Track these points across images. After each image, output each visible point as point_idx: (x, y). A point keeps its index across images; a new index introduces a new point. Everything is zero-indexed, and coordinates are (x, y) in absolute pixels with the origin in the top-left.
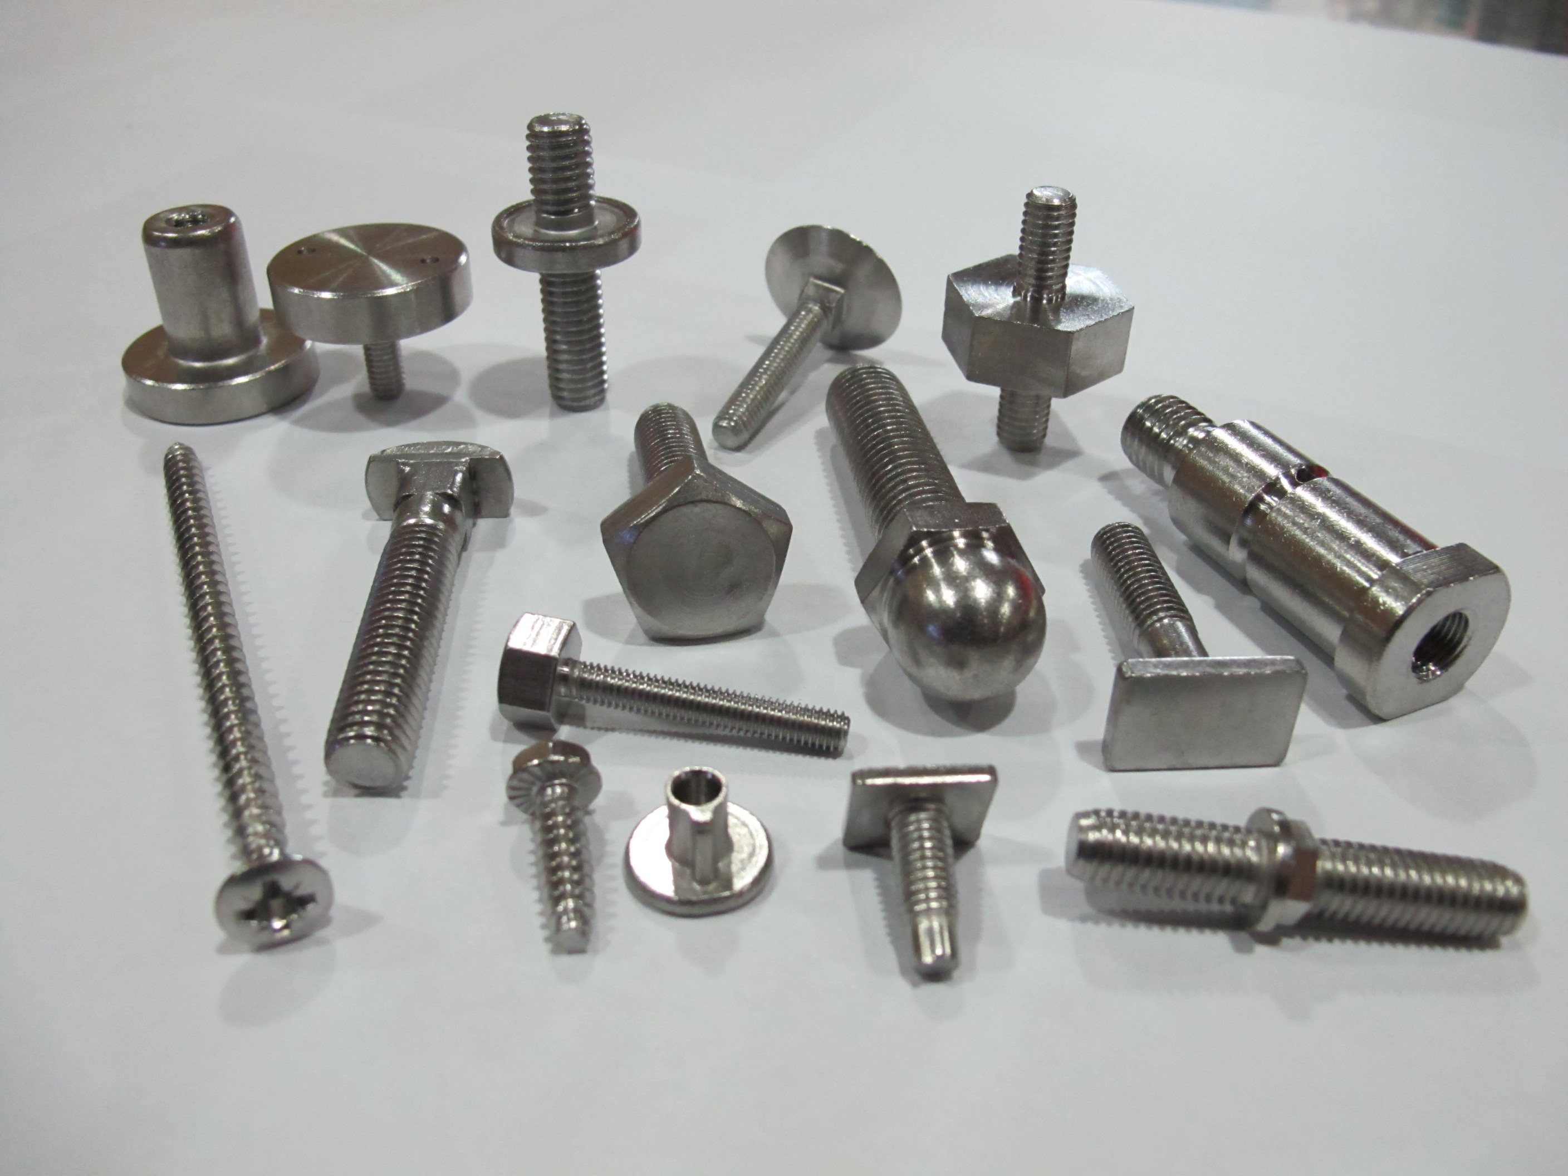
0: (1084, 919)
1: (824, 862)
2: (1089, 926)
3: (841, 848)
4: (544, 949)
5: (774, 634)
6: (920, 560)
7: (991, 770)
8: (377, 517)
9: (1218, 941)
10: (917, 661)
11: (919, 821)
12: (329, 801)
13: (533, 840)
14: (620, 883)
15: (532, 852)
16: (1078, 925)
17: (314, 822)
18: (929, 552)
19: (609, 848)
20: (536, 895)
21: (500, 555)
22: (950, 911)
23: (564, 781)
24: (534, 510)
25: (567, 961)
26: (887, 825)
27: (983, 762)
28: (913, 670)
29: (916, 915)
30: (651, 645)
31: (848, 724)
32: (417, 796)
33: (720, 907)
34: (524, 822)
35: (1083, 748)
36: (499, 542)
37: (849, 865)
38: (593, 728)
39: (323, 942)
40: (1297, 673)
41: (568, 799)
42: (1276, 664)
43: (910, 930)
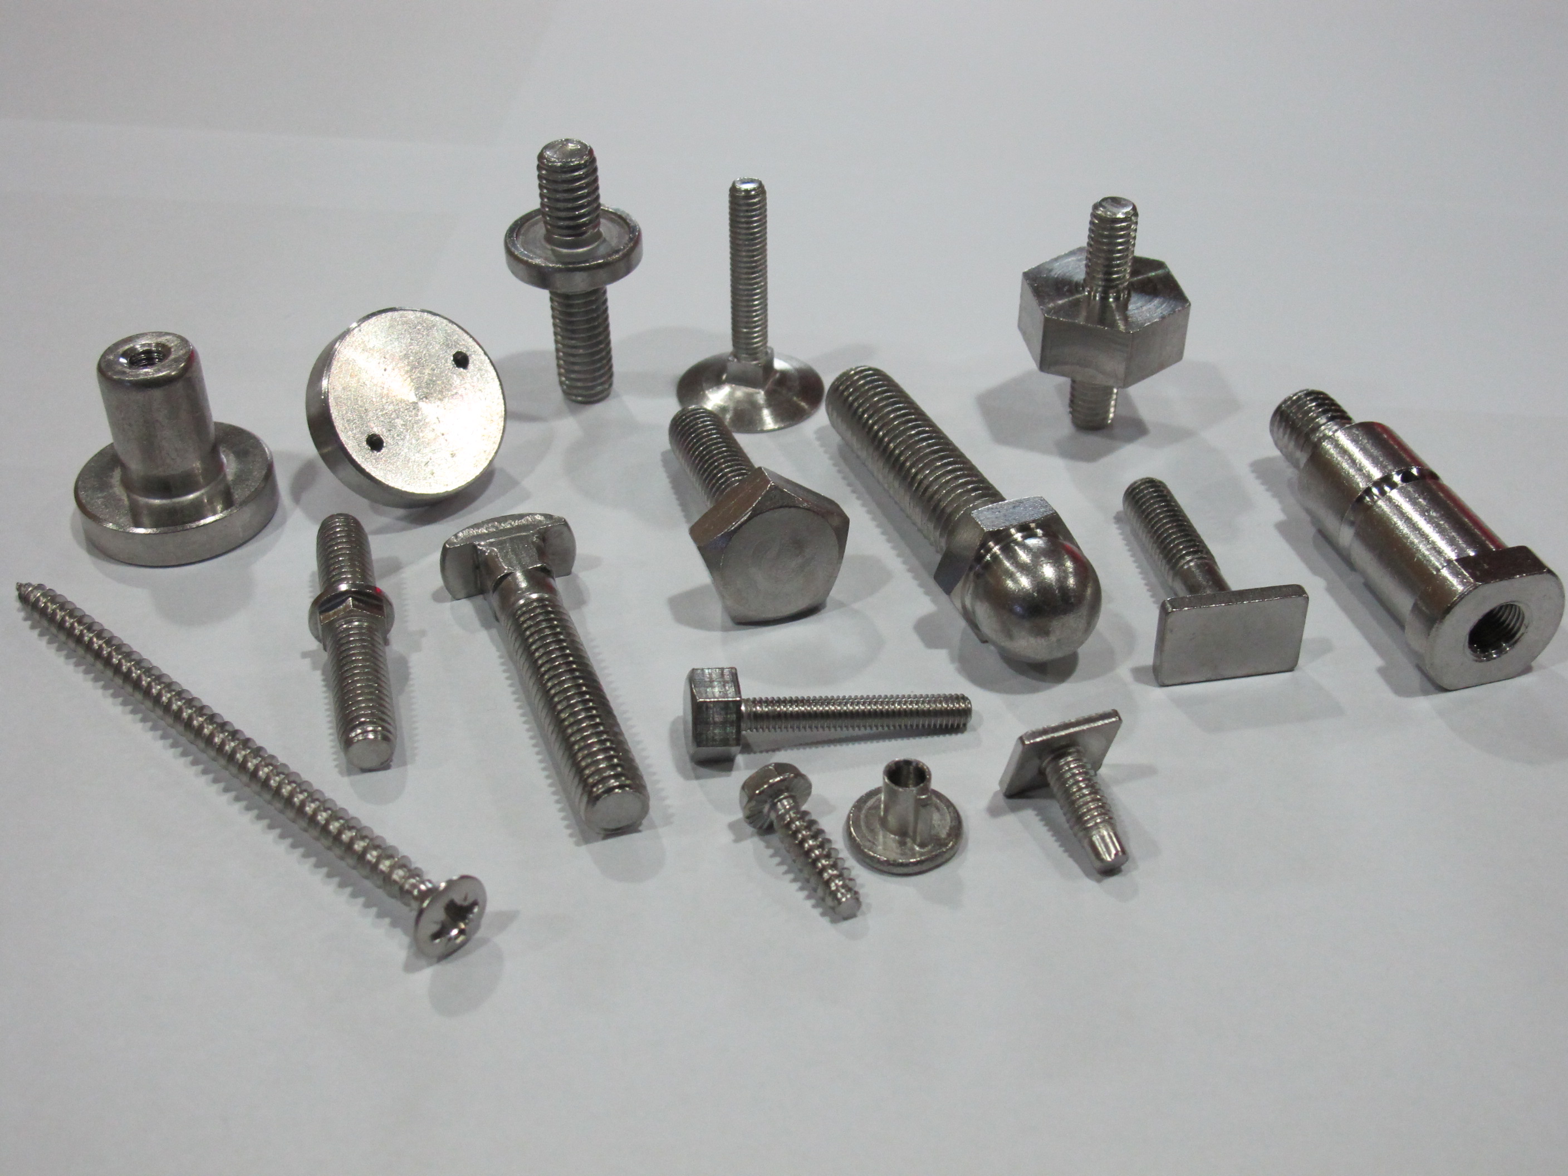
1: (994, 811)
3: (1002, 800)
6: (991, 557)
7: (1115, 713)
11: (1067, 764)
18: (996, 550)
22: (1110, 821)
23: (786, 794)
26: (1042, 773)
27: (1107, 709)
29: (1088, 830)
33: (939, 861)
34: (752, 835)
37: (1014, 810)
40: (1300, 595)
41: (796, 807)
42: (1284, 589)
43: (1086, 843)
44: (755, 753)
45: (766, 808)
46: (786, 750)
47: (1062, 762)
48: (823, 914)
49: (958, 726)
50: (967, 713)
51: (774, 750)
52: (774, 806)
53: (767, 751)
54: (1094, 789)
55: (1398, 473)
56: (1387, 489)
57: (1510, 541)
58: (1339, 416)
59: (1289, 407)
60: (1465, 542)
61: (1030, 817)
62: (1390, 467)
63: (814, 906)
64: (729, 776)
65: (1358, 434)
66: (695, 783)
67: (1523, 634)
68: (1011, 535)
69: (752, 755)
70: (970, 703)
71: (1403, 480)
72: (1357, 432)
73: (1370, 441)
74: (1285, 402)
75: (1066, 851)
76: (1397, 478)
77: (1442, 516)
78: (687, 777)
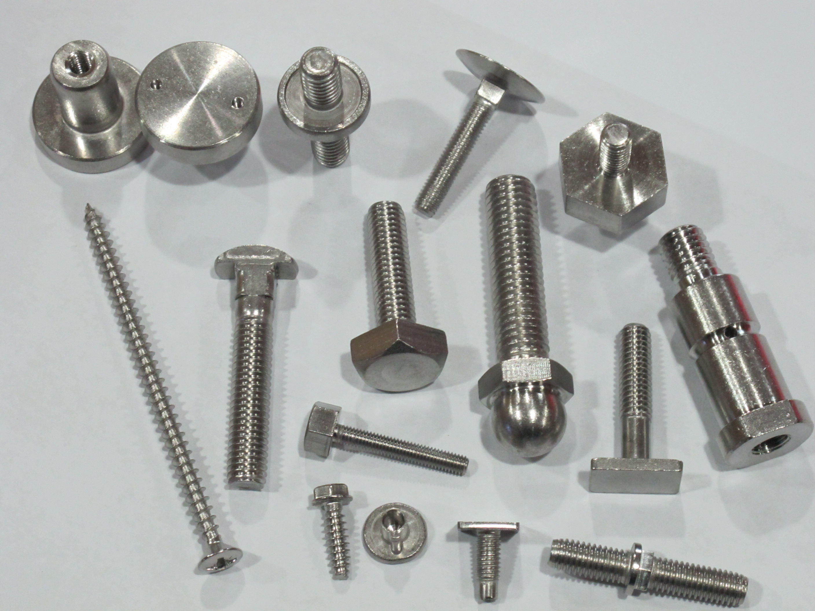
1: (449, 538)
2: (559, 579)
4: (330, 576)
7: (517, 525)
8: (220, 278)
9: (612, 591)
11: (487, 539)
13: (322, 518)
14: (361, 544)
15: (322, 525)
16: (554, 578)
19: (356, 525)
21: (294, 313)
22: (495, 578)
24: (311, 273)
25: (339, 583)
29: (482, 578)
31: (468, 464)
32: (268, 491)
36: (292, 304)
38: (347, 450)
39: (238, 570)
40: (679, 471)
41: (338, 510)
43: (479, 583)
44: (344, 450)
47: (485, 536)
48: (330, 572)
50: (465, 468)
64: (323, 461)
66: (303, 460)
78: (301, 455)
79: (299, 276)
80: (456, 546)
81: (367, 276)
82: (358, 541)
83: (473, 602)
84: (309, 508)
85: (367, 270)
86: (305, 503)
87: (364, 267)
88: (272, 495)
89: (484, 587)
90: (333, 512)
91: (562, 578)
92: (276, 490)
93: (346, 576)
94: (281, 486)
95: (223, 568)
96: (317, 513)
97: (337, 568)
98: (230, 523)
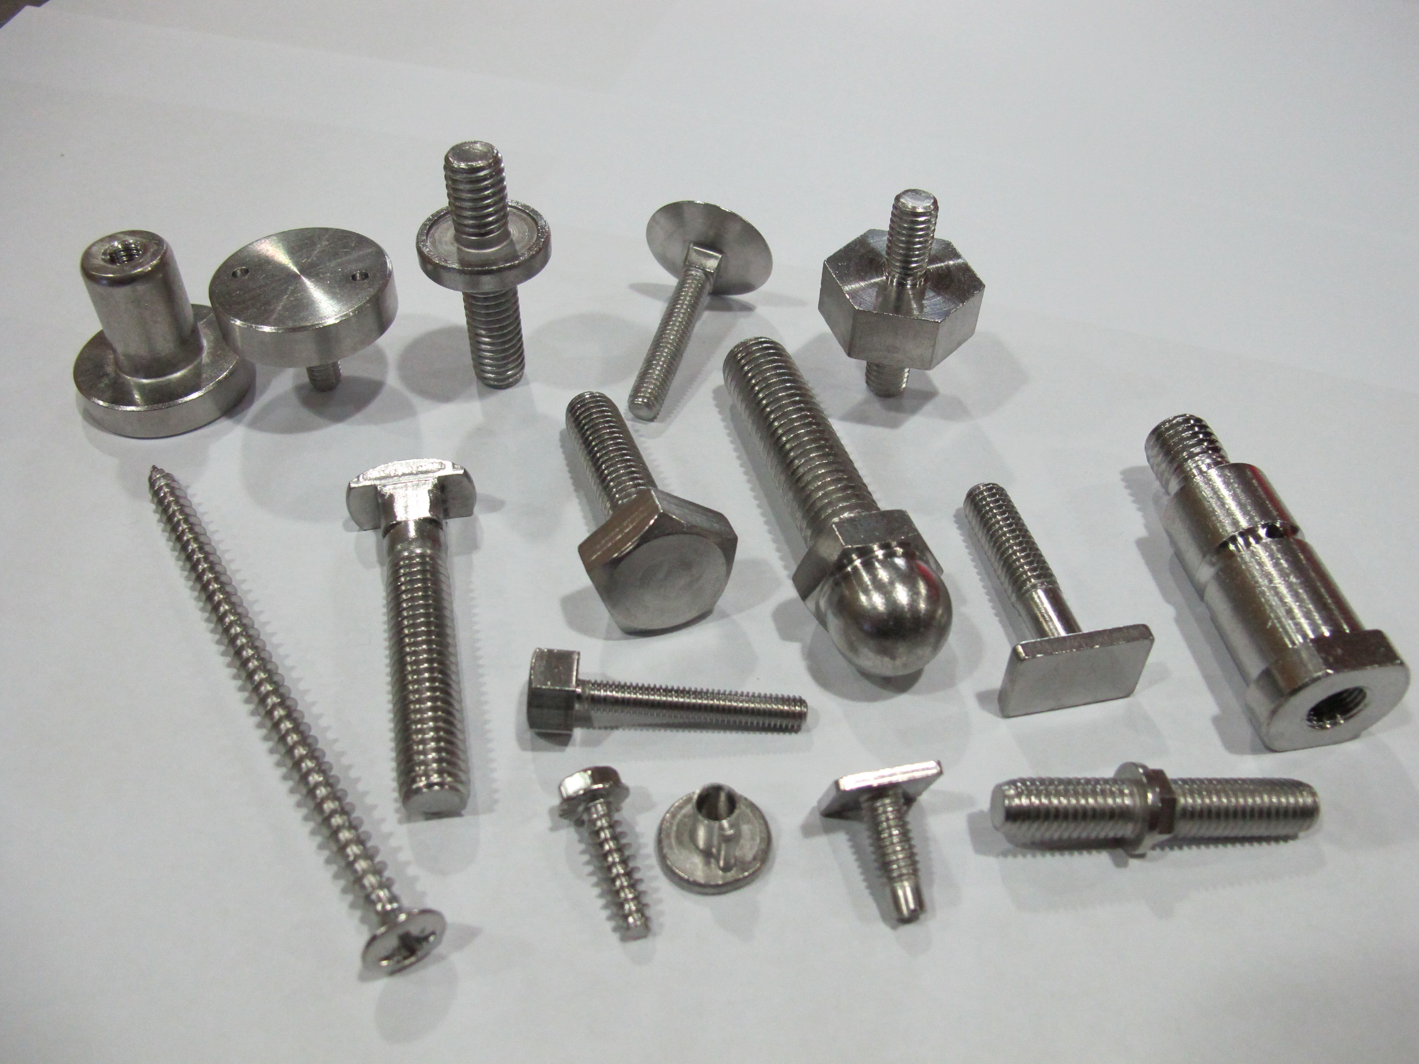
0: (1005, 854)
1: (807, 830)
2: (1010, 859)
3: (817, 819)
4: (614, 938)
5: (724, 615)
6: (852, 569)
7: (937, 766)
8: (358, 528)
9: (1101, 859)
10: (853, 648)
11: (884, 805)
12: (404, 828)
14: (657, 871)
15: (583, 852)
16: (1001, 858)
17: (399, 849)
18: (858, 562)
20: (597, 891)
22: (914, 875)
24: (495, 505)
25: (635, 946)
28: (850, 655)
29: (892, 879)
30: (626, 639)
32: (476, 812)
34: (568, 826)
35: (983, 698)
36: (472, 544)
37: (827, 830)
38: (600, 728)
39: (441, 958)
40: (1147, 638)
41: (608, 815)
42: (1131, 631)
43: (888, 891)
44: (594, 728)
45: (581, 808)
46: (624, 730)
47: (878, 804)
48: (615, 929)
49: (793, 727)
50: (801, 716)
51: (612, 728)
52: (588, 810)
53: (606, 728)
54: (905, 836)
55: (1263, 526)
56: (1251, 540)
57: (1368, 623)
58: (1214, 448)
59: (1168, 429)
60: (1322, 617)
61: (841, 839)
62: (1257, 519)
63: (610, 918)
64: (563, 751)
65: (1229, 477)
66: (529, 755)
67: (1361, 710)
68: (873, 551)
69: (591, 730)
70: (806, 706)
71: (1269, 534)
72: (1229, 474)
73: (1241, 486)
74: (1164, 423)
75: (868, 887)
76: (1262, 532)
77: (1301, 583)
78: (523, 748)
79: (476, 509)
80: (822, 841)
81: (578, 497)
82: (650, 867)
83: (883, 929)
84: (553, 829)
85: (576, 490)
86: (543, 822)
87: (572, 488)
88: (483, 818)
89: (900, 893)
90: (600, 818)
91: (1015, 855)
92: (490, 810)
93: (645, 929)
94: (496, 801)
95: (413, 959)
96: (568, 835)
97: (626, 917)
98: (415, 879)
